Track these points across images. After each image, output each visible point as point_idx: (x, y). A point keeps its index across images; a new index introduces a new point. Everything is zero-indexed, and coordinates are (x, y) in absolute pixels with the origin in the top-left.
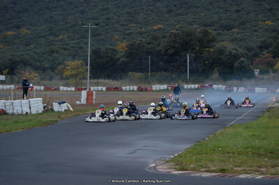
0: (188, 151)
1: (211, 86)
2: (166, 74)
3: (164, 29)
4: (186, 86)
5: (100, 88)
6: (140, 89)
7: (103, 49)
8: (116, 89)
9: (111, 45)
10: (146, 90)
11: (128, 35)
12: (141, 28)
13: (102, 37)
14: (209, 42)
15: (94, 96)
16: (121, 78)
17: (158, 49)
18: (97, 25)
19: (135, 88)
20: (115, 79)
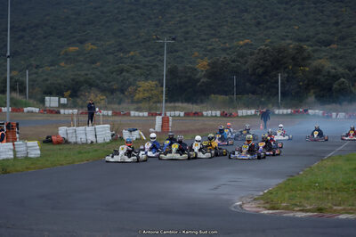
0: (279, 187)
1: (306, 111)
2: (254, 97)
3: (251, 45)
4: (277, 112)
5: (177, 113)
6: (224, 115)
7: (180, 68)
8: (196, 114)
9: (190, 62)
10: (231, 115)
11: (210, 51)
12: (225, 43)
13: (180, 54)
14: (304, 59)
15: (170, 123)
16: (202, 102)
17: (244, 68)
18: (173, 39)
19: (218, 113)
20: (194, 102)
